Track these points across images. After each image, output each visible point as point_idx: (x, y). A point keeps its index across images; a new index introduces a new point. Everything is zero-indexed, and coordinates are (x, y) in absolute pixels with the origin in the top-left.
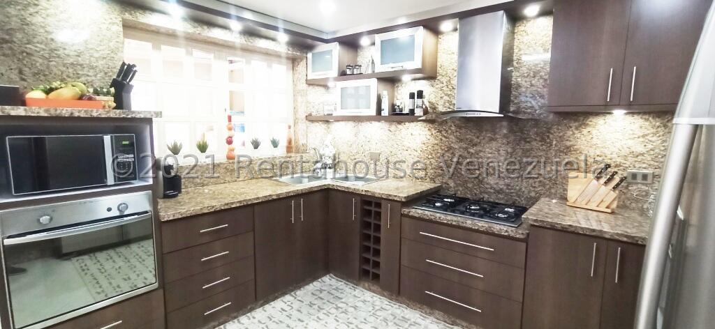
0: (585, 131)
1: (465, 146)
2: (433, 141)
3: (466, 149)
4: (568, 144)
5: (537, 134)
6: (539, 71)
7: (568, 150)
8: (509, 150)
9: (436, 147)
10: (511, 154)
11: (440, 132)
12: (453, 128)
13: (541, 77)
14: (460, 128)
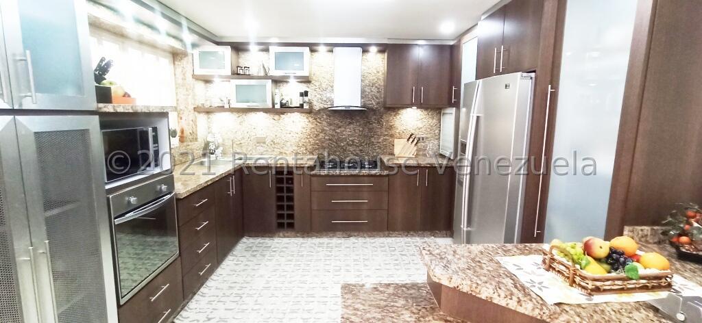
0: (398, 117)
1: (333, 128)
2: (310, 126)
3: (334, 130)
4: (391, 124)
5: (375, 119)
6: (375, 84)
7: (391, 127)
8: (361, 129)
9: (313, 130)
10: (362, 131)
11: (315, 119)
12: (325, 117)
13: (376, 87)
14: (330, 116)
